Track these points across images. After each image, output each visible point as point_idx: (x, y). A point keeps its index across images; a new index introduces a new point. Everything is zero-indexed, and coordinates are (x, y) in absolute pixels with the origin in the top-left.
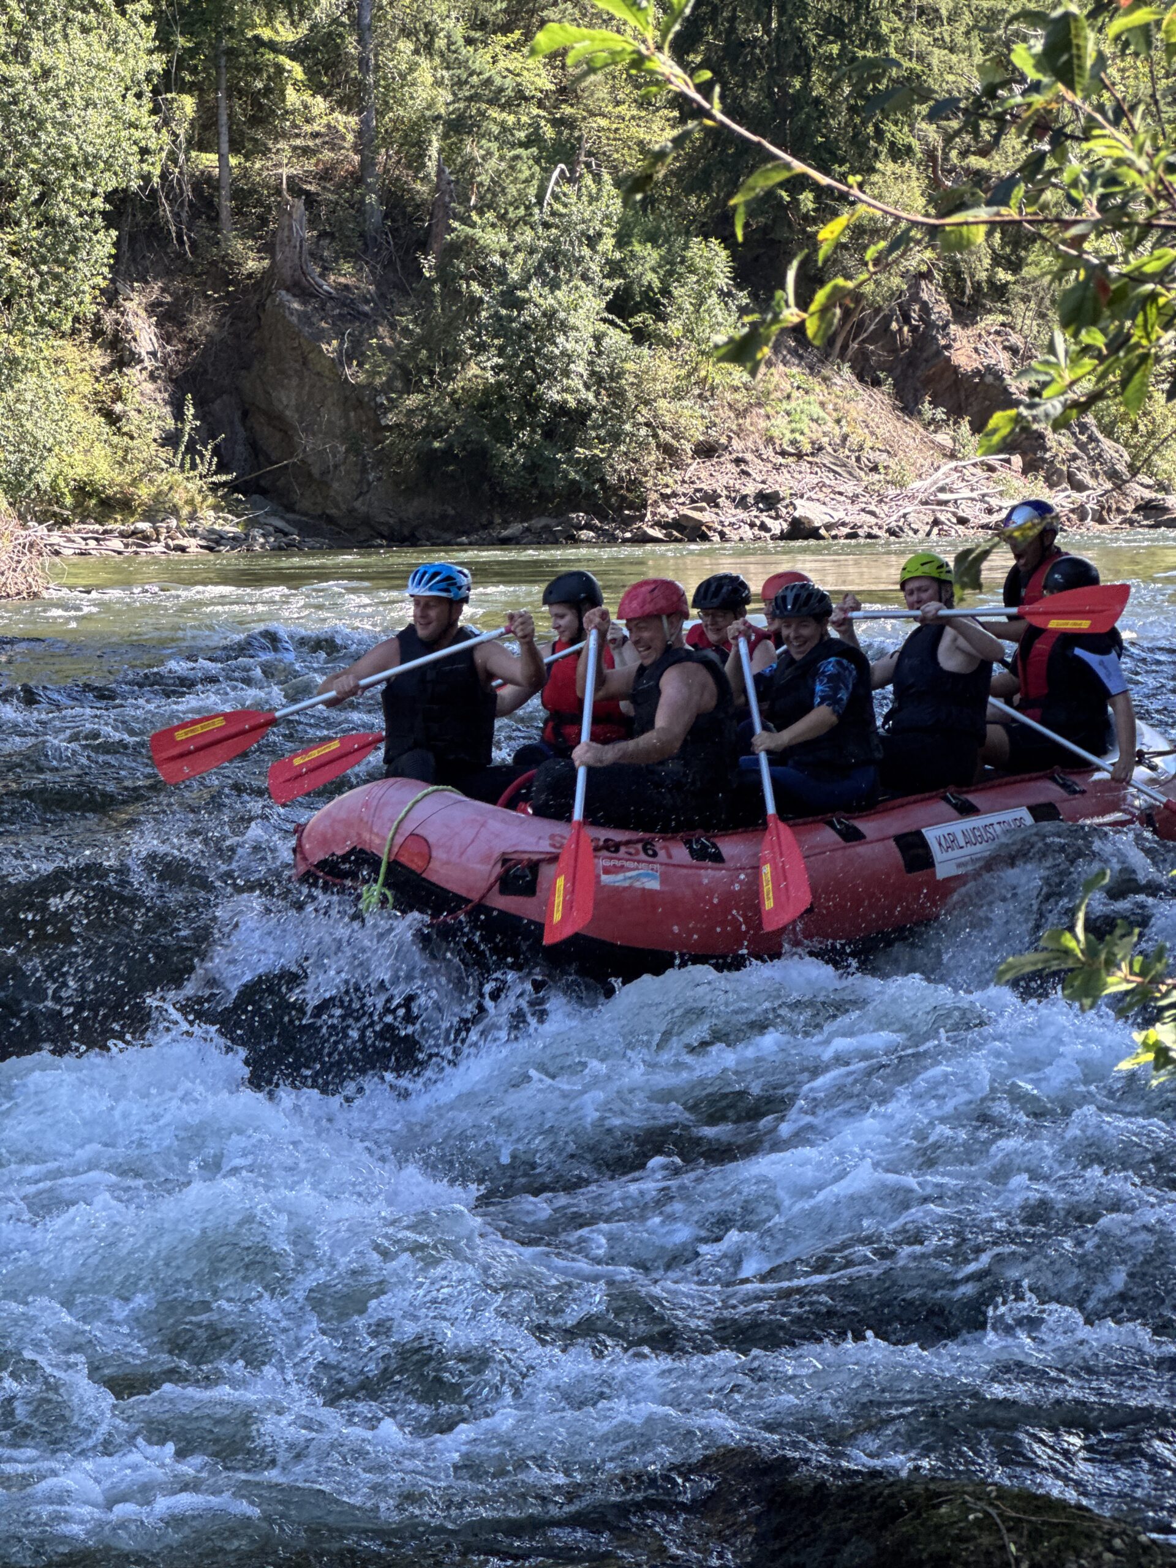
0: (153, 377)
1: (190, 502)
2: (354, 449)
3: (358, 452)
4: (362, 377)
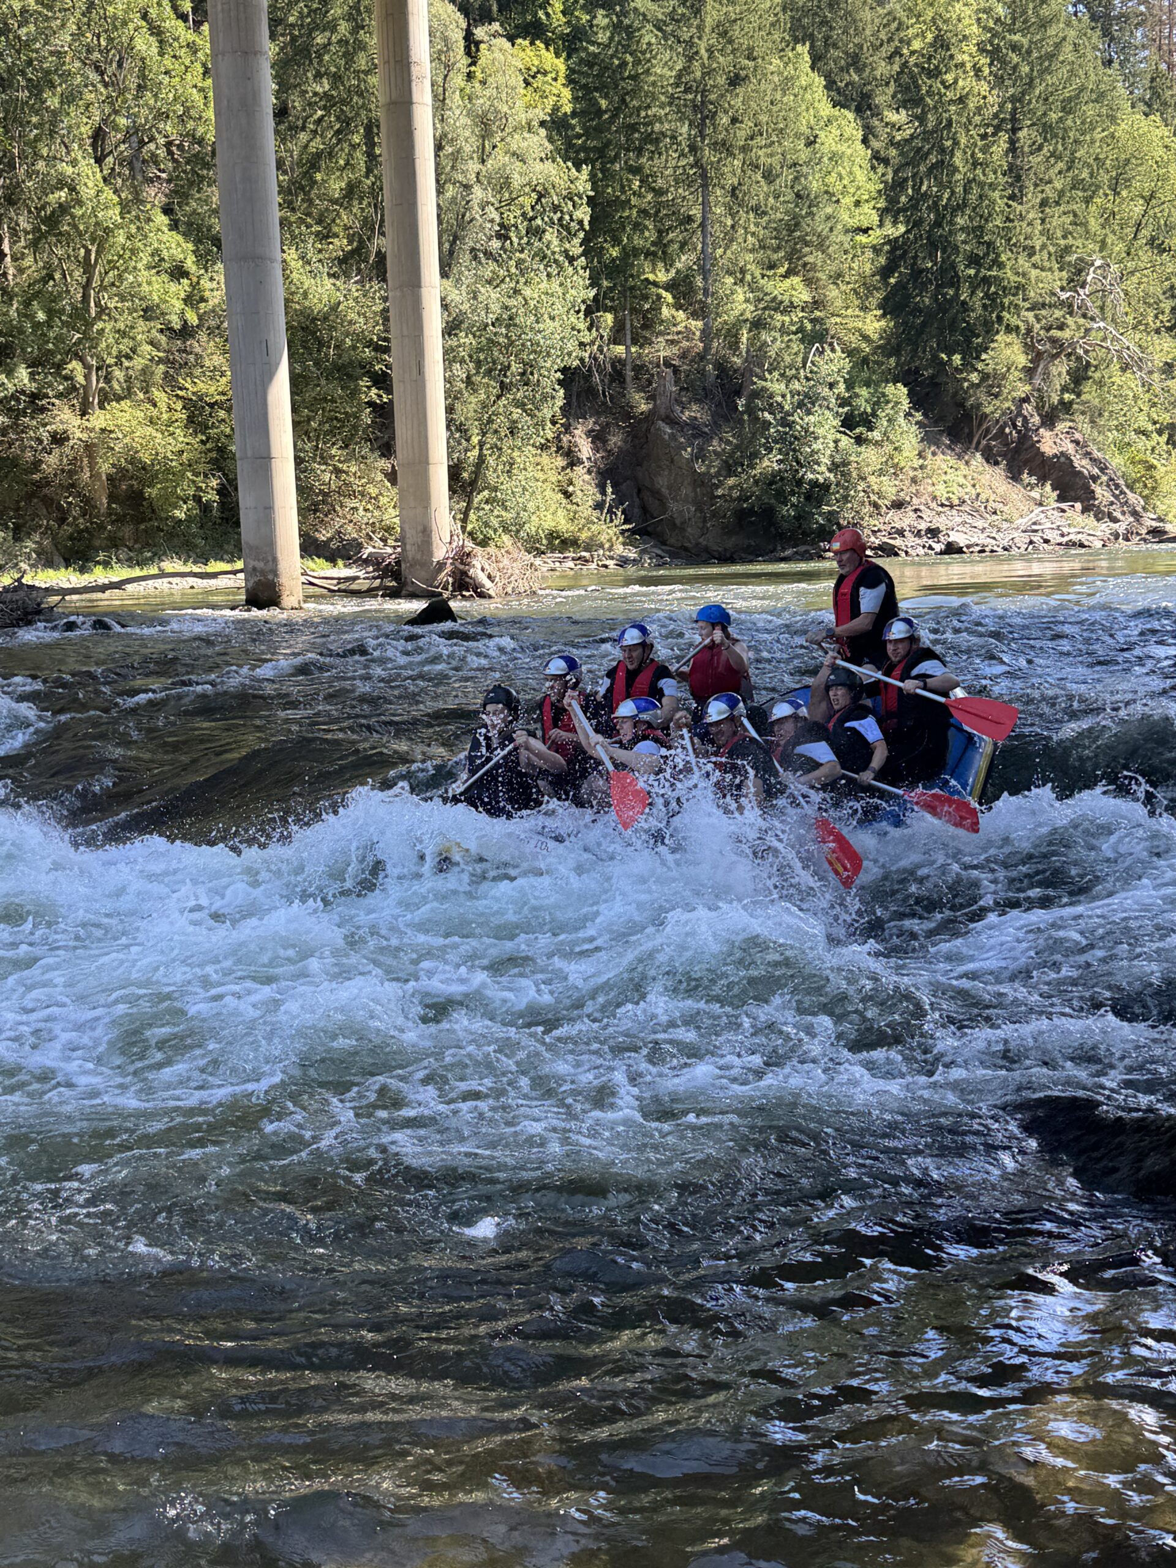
0: (589, 472)
1: (610, 540)
2: (699, 509)
3: (701, 511)
4: (703, 469)
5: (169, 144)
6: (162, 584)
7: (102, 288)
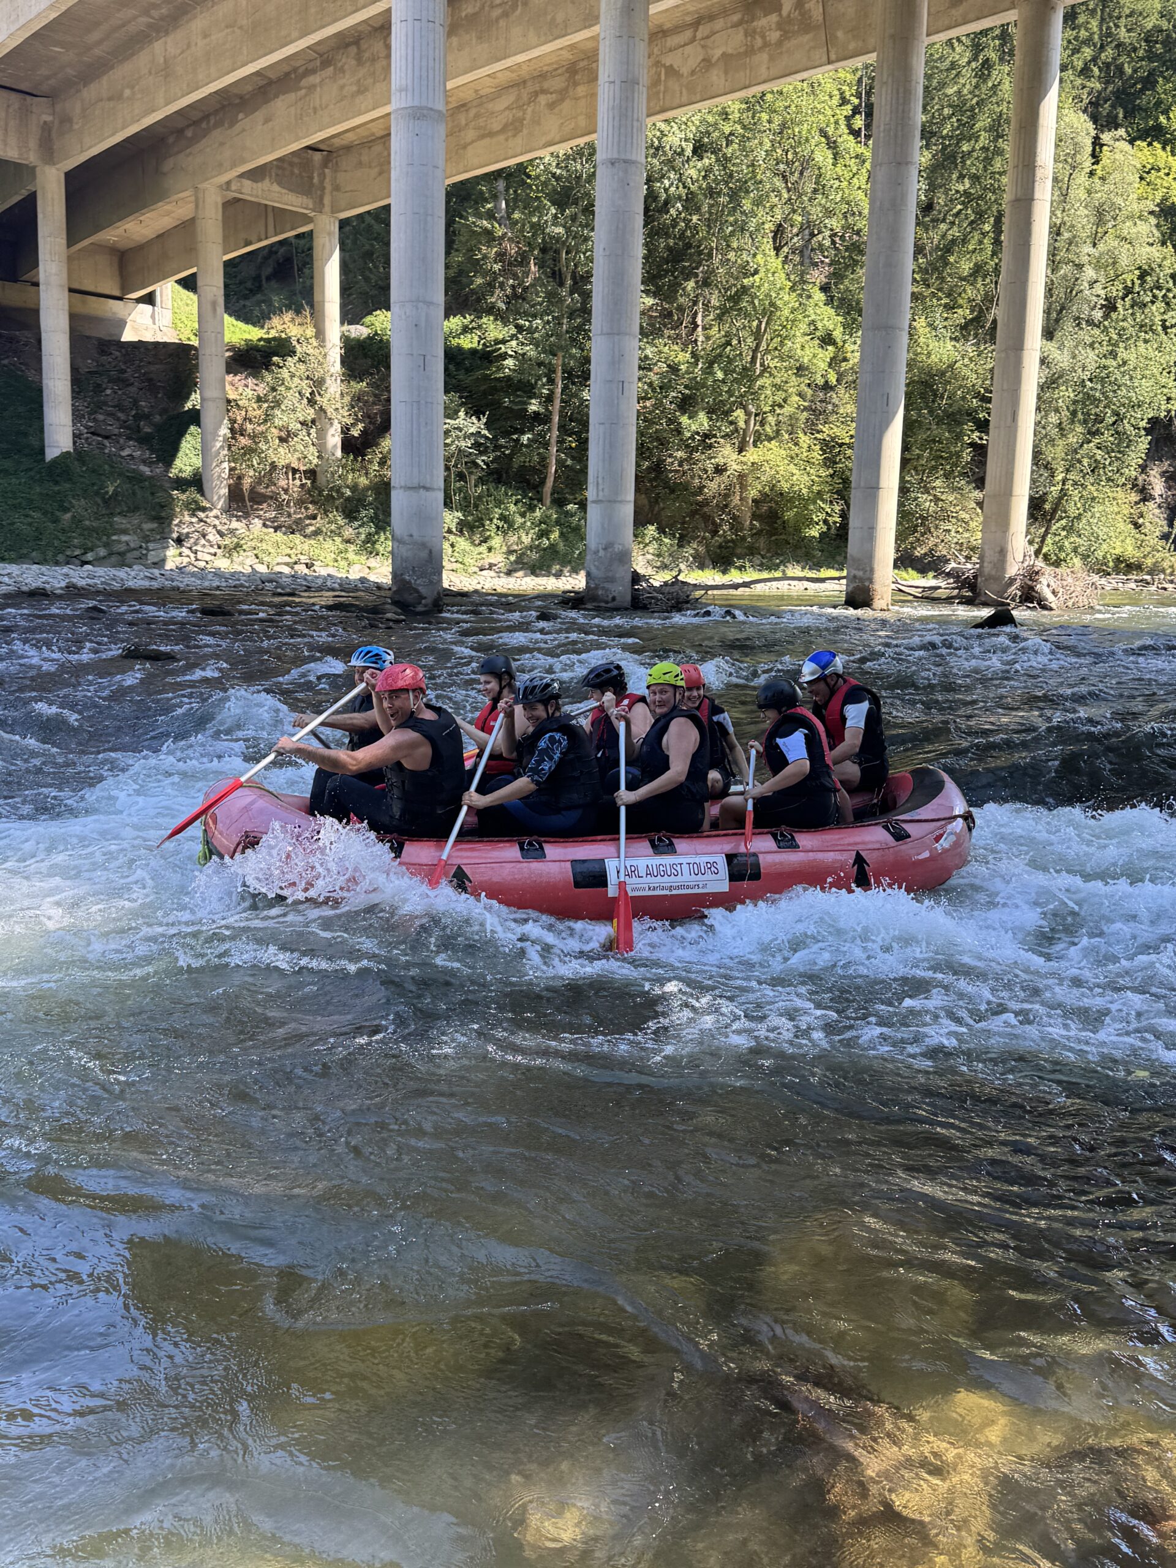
5: (833, 235)
6: (783, 585)
7: (767, 351)
